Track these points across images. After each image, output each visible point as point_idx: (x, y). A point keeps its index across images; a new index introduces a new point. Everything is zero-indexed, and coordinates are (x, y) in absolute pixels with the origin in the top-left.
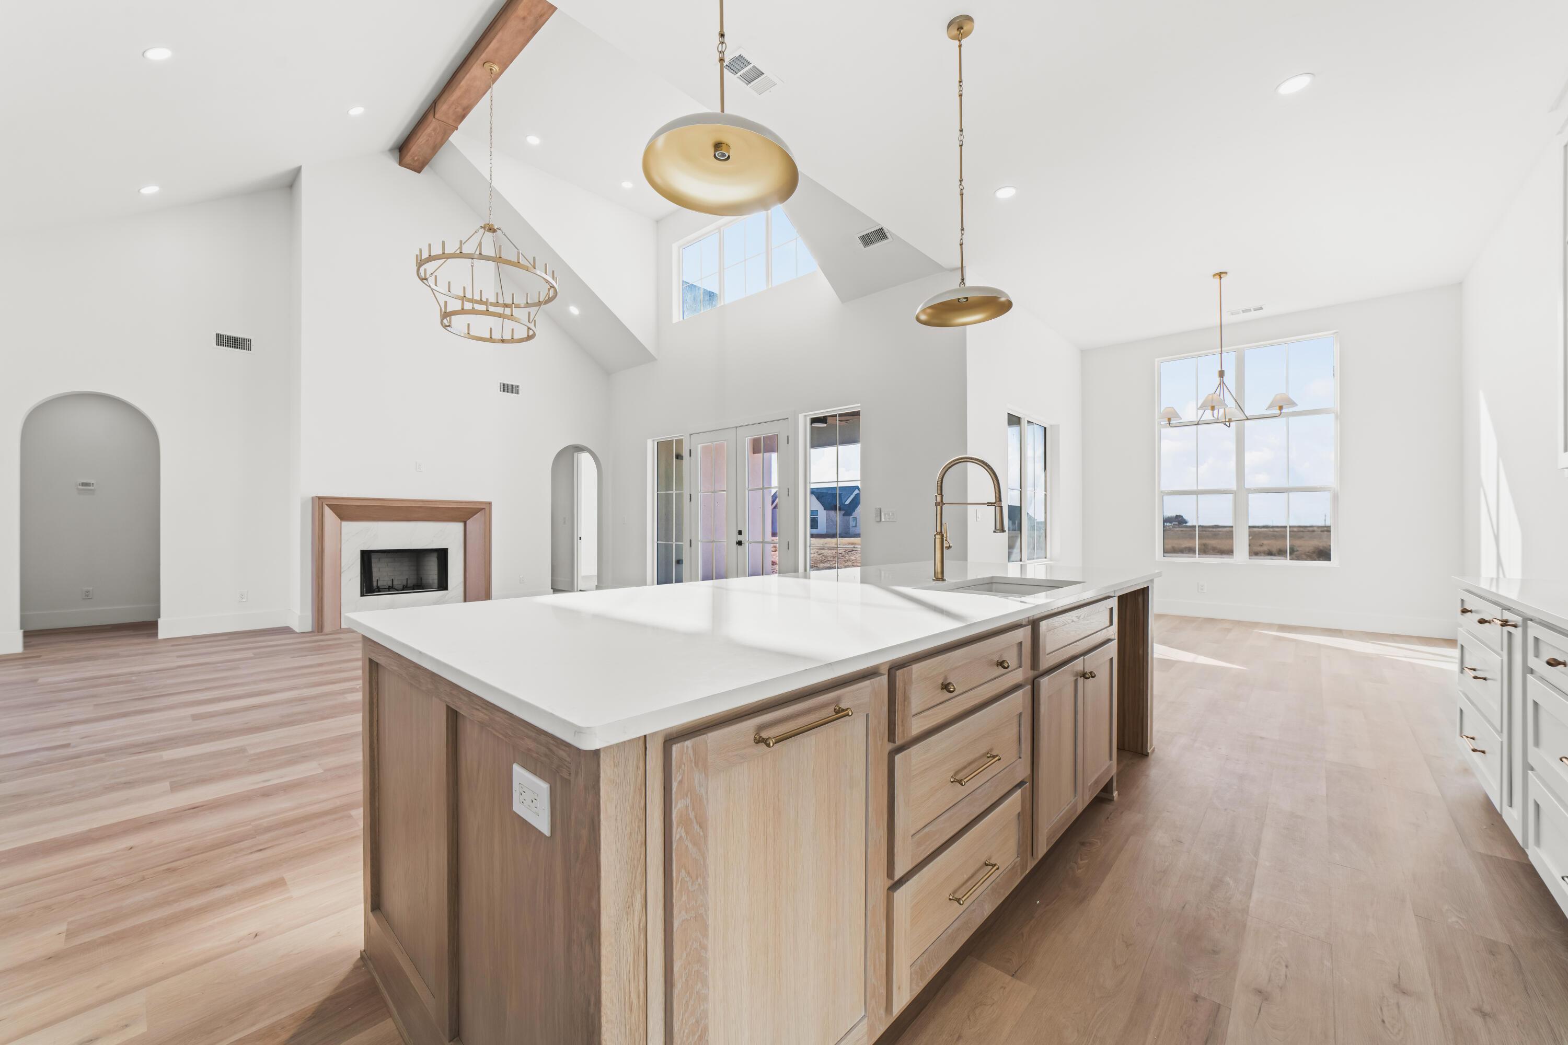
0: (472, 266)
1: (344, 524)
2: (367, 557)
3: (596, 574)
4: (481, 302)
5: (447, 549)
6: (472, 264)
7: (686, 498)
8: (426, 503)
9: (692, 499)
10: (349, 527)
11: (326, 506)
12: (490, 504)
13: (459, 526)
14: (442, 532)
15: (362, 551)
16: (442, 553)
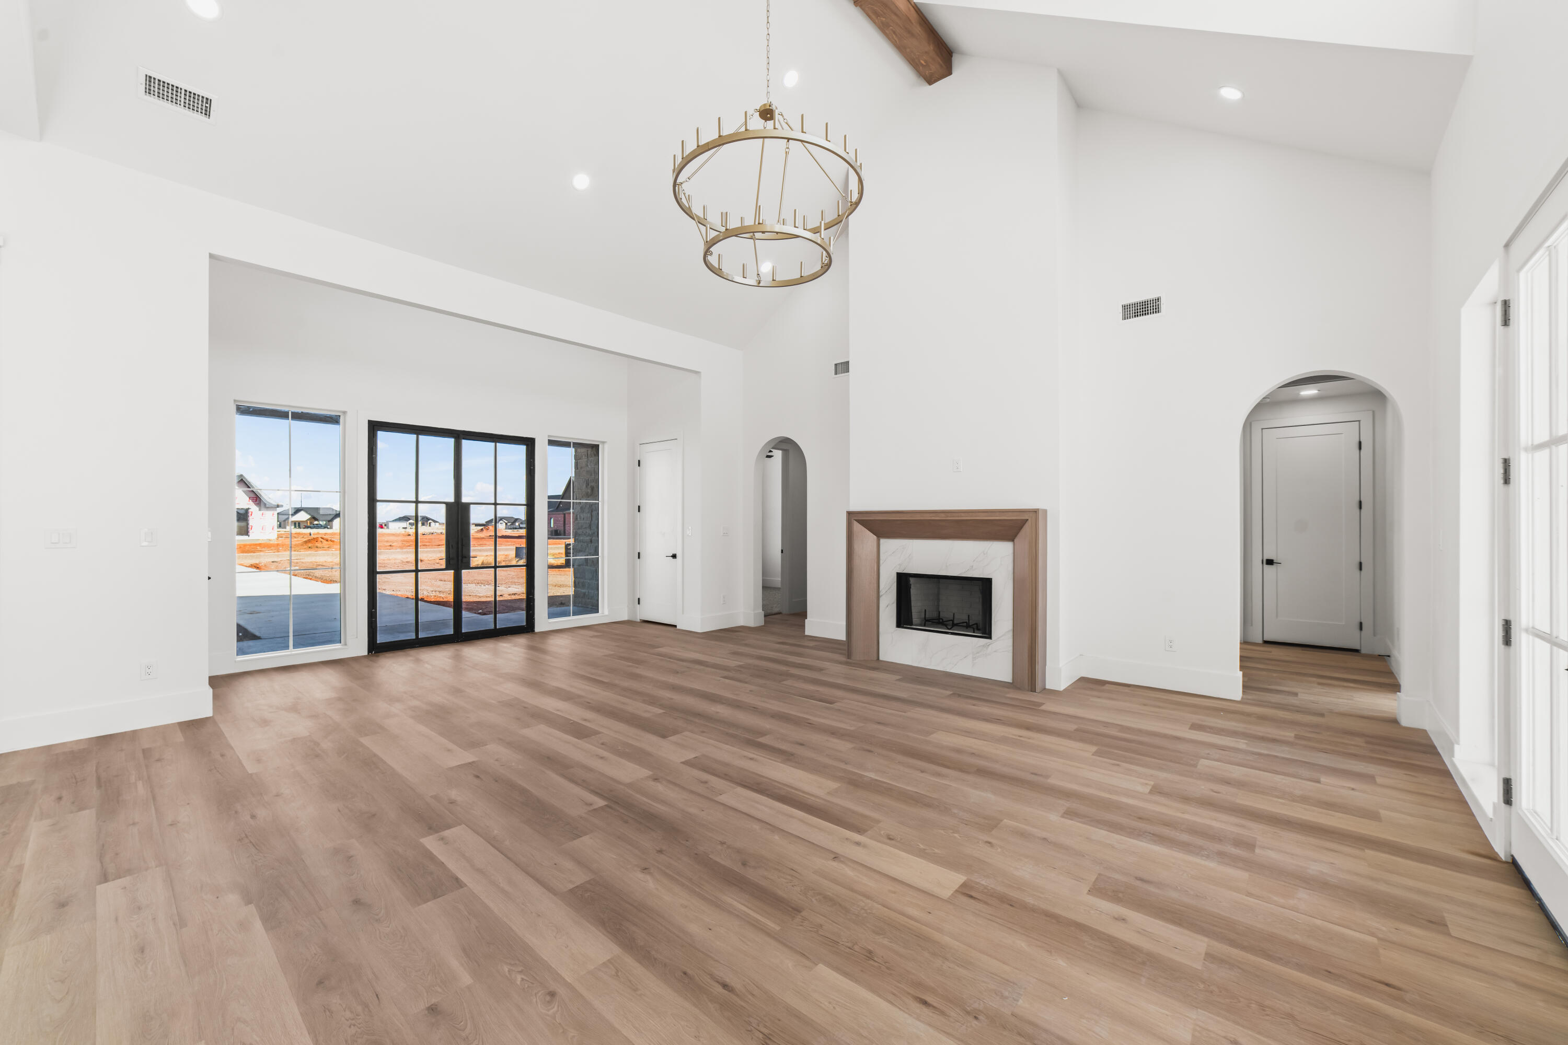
1: (882, 541)
2: (903, 580)
5: (990, 579)
8: (971, 514)
10: (890, 546)
11: (857, 521)
12: (1036, 512)
13: (1006, 546)
14: (984, 554)
15: (898, 573)
16: (986, 584)
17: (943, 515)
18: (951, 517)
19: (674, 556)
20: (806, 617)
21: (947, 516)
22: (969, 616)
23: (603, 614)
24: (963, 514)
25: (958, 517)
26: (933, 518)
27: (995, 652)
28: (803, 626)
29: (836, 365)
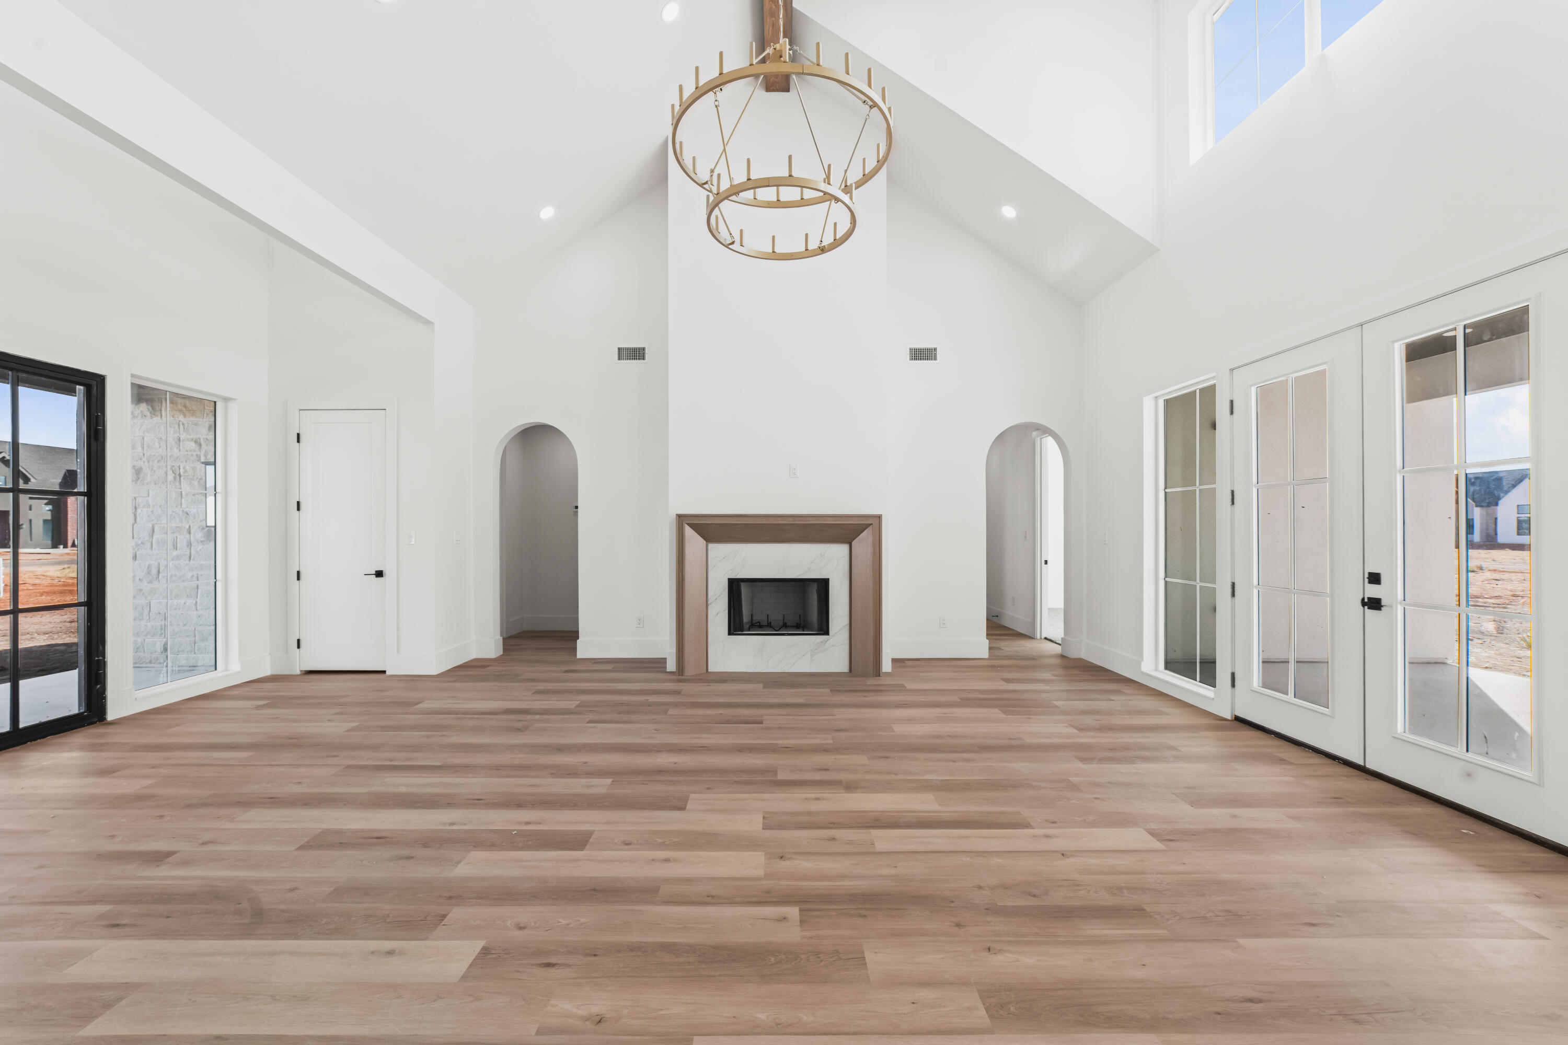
0: (716, 106)
1: (711, 546)
2: (734, 585)
3: (1063, 607)
4: (790, 181)
5: (829, 579)
6: (717, 103)
7: (1223, 498)
8: (819, 518)
9: (1235, 501)
10: (719, 550)
11: (686, 525)
12: (879, 517)
13: (844, 548)
14: (822, 556)
15: (729, 579)
16: (823, 584)
17: (790, 519)
18: (798, 521)
19: (379, 574)
20: (578, 638)
21: (796, 521)
22: (784, 616)
23: (226, 670)
24: (811, 519)
25: (806, 521)
26: (780, 522)
27: (833, 646)
28: (575, 649)
29: (619, 349)
